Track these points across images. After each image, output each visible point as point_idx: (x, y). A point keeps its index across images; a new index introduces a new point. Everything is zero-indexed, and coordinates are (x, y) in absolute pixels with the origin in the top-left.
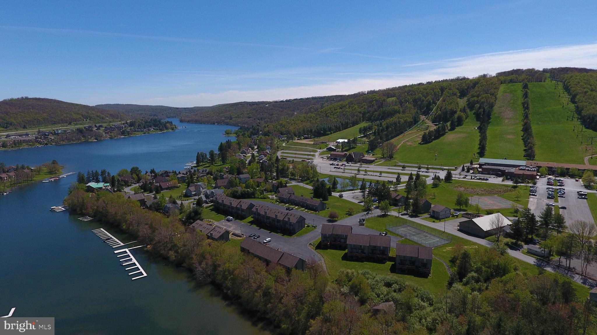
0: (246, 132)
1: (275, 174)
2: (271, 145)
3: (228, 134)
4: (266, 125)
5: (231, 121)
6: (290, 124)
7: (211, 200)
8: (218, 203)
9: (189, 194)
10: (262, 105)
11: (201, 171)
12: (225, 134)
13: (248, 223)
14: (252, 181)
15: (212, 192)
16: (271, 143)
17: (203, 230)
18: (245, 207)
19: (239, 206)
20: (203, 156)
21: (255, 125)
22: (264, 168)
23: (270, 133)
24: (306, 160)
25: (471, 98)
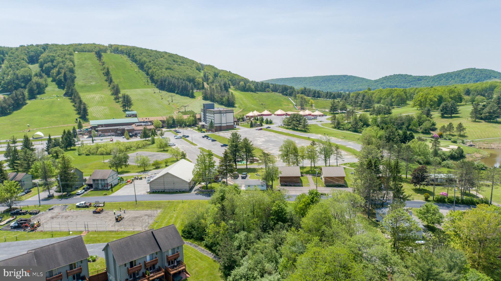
25: (44, 64)
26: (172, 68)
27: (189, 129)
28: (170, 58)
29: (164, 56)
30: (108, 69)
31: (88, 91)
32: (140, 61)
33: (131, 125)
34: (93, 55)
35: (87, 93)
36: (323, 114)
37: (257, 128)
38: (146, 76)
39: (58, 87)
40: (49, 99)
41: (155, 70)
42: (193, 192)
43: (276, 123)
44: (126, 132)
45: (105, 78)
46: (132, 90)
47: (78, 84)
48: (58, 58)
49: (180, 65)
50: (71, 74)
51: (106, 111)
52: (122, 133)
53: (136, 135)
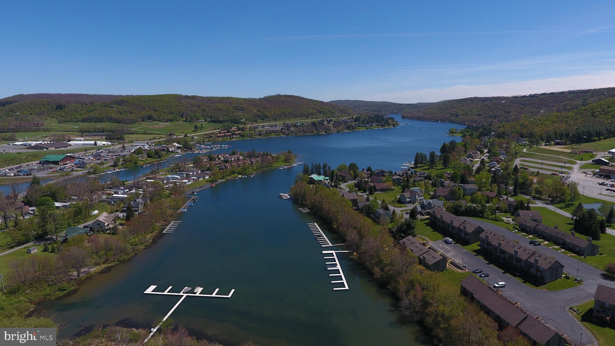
0: (474, 132)
1: (511, 188)
2: (507, 150)
3: (452, 133)
4: (501, 125)
5: (457, 118)
6: (535, 125)
7: (427, 212)
8: (435, 217)
9: (403, 201)
10: (496, 101)
11: (418, 174)
12: (449, 133)
13: (473, 251)
14: (480, 194)
15: (430, 202)
16: (507, 148)
17: (415, 250)
18: (470, 229)
19: (462, 227)
20: (422, 157)
21: (486, 124)
22: (496, 179)
23: (506, 135)
24: (558, 174)
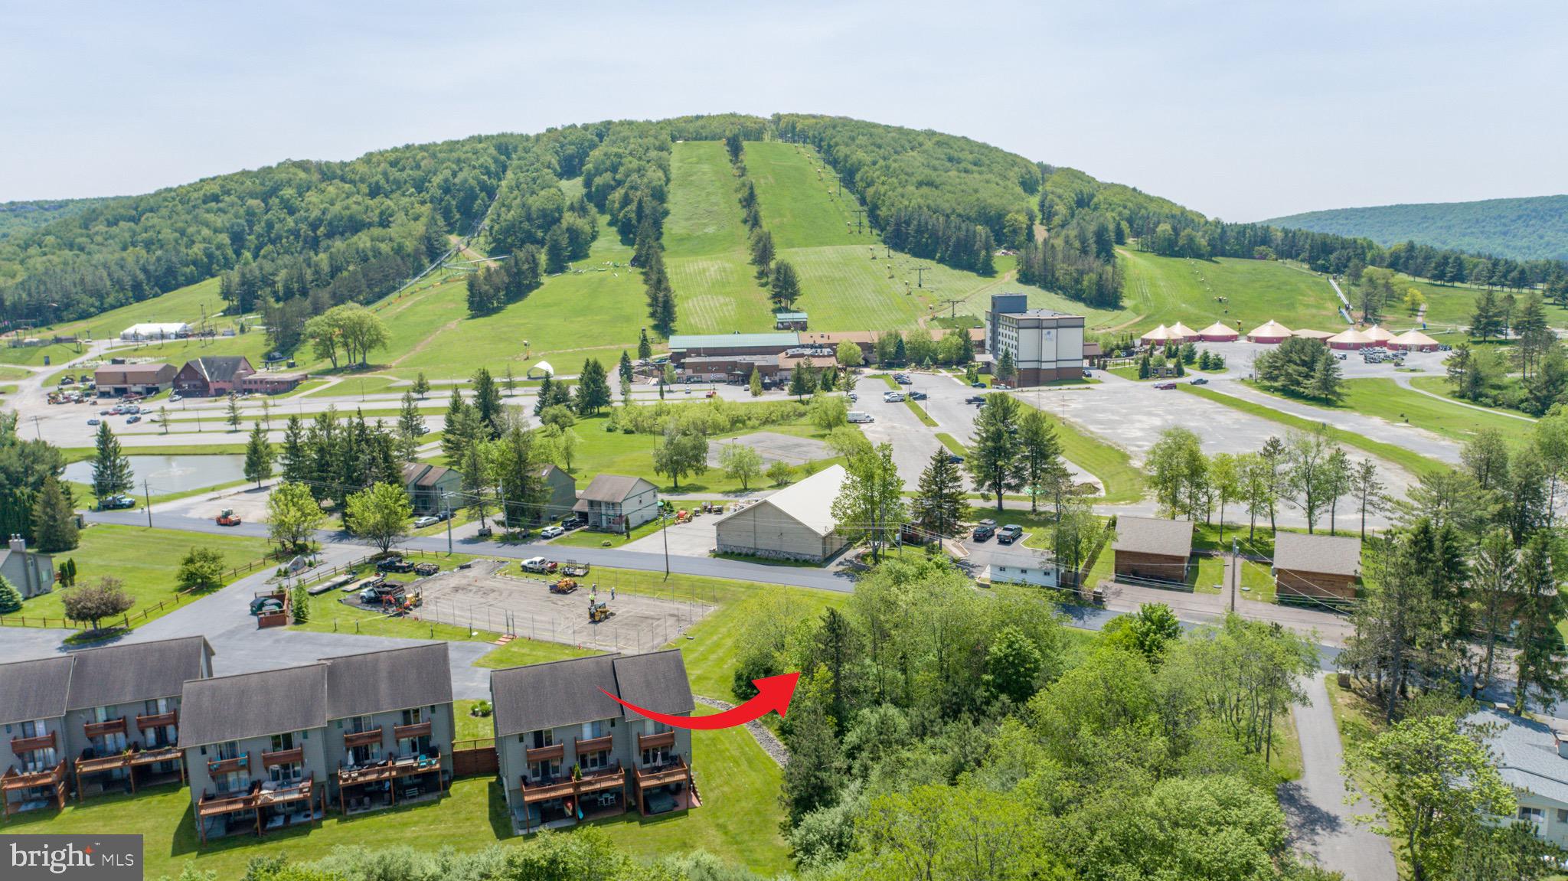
25: (595, 175)
26: (938, 181)
27: (944, 373)
28: (939, 150)
29: (921, 145)
30: (751, 188)
31: (693, 253)
32: (846, 161)
33: (777, 353)
34: (721, 147)
35: (691, 259)
36: (1434, 342)
37: (1157, 382)
38: (857, 206)
39: (621, 241)
40: (595, 274)
41: (882, 189)
42: (833, 567)
43: (1235, 368)
44: (755, 374)
45: (743, 213)
46: (810, 250)
47: (673, 232)
48: (630, 158)
49: (966, 171)
50: (655, 203)
51: (728, 311)
52: (741, 376)
53: (779, 385)
